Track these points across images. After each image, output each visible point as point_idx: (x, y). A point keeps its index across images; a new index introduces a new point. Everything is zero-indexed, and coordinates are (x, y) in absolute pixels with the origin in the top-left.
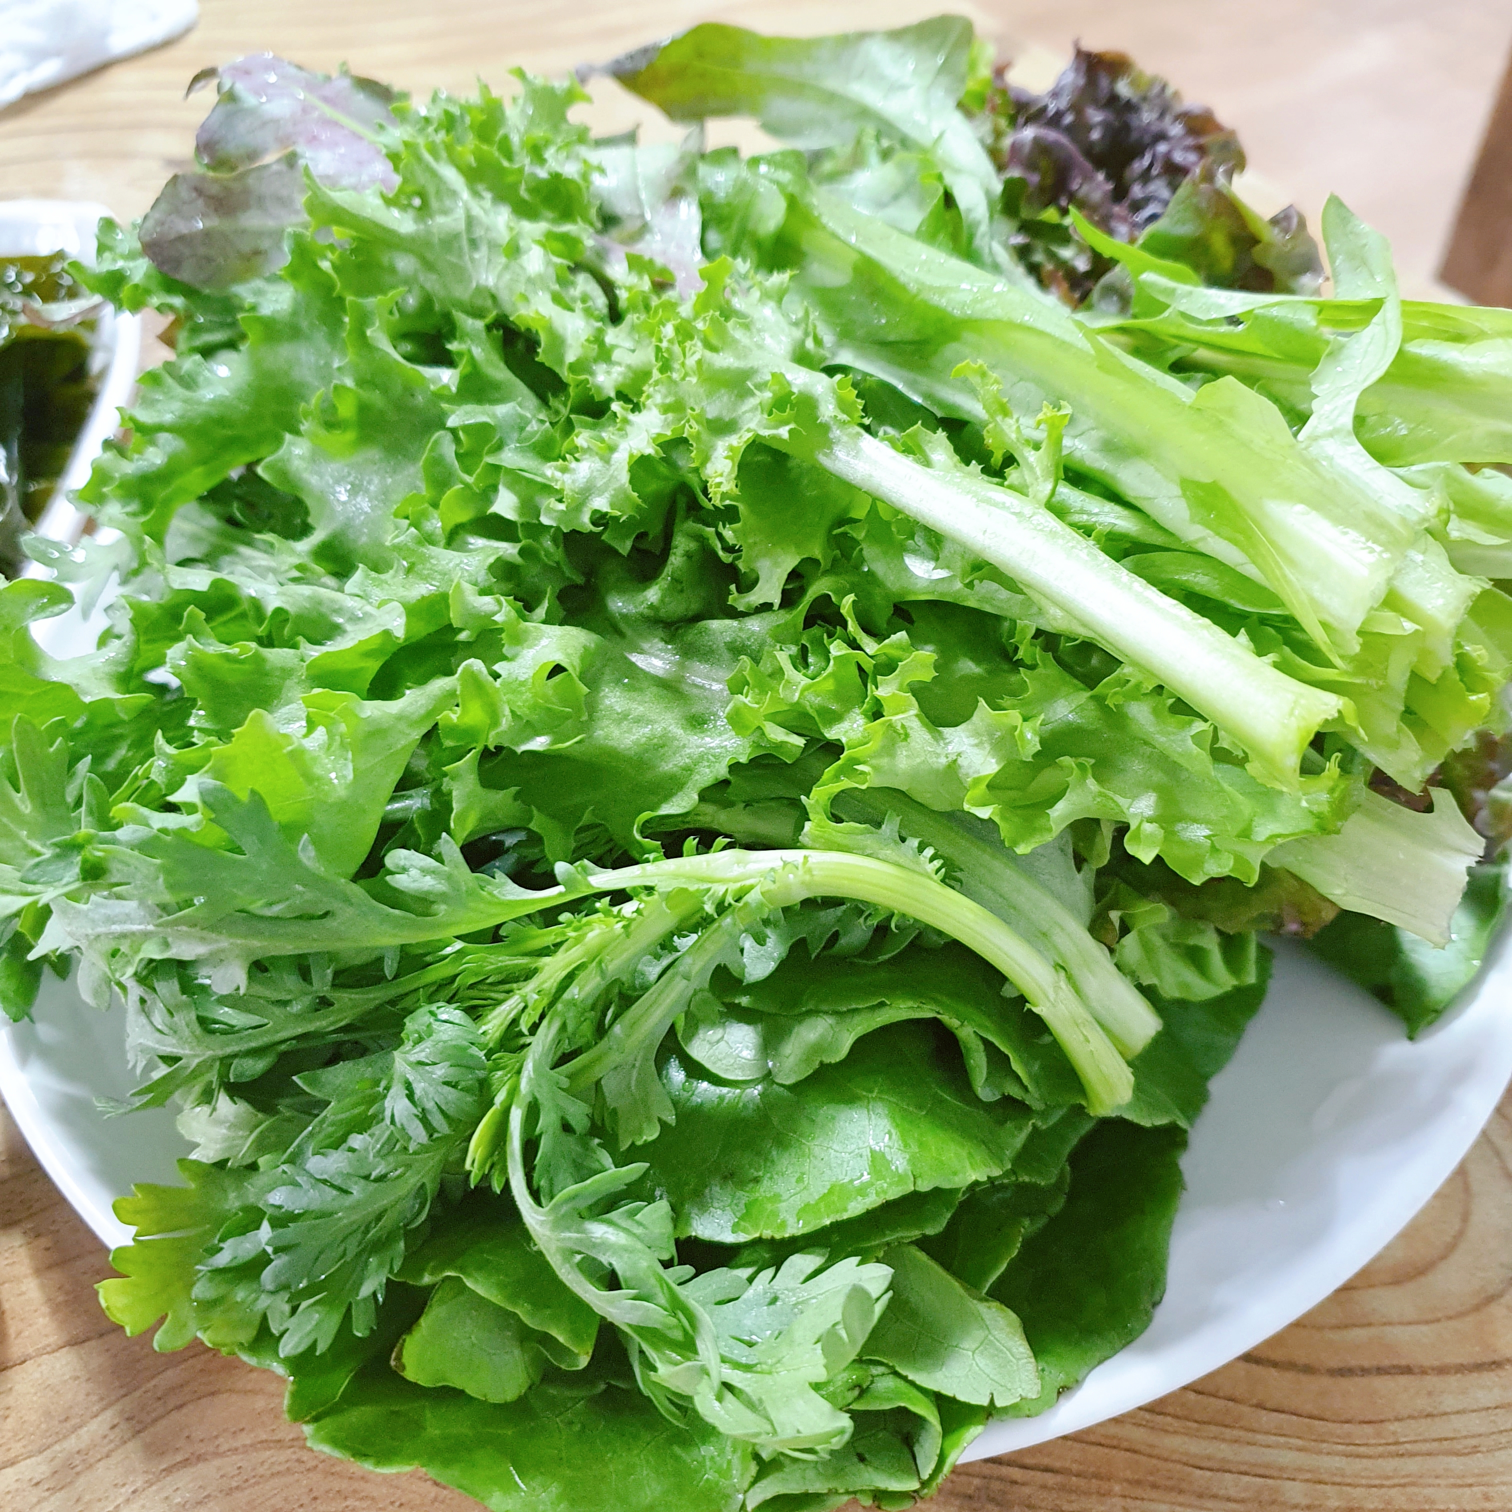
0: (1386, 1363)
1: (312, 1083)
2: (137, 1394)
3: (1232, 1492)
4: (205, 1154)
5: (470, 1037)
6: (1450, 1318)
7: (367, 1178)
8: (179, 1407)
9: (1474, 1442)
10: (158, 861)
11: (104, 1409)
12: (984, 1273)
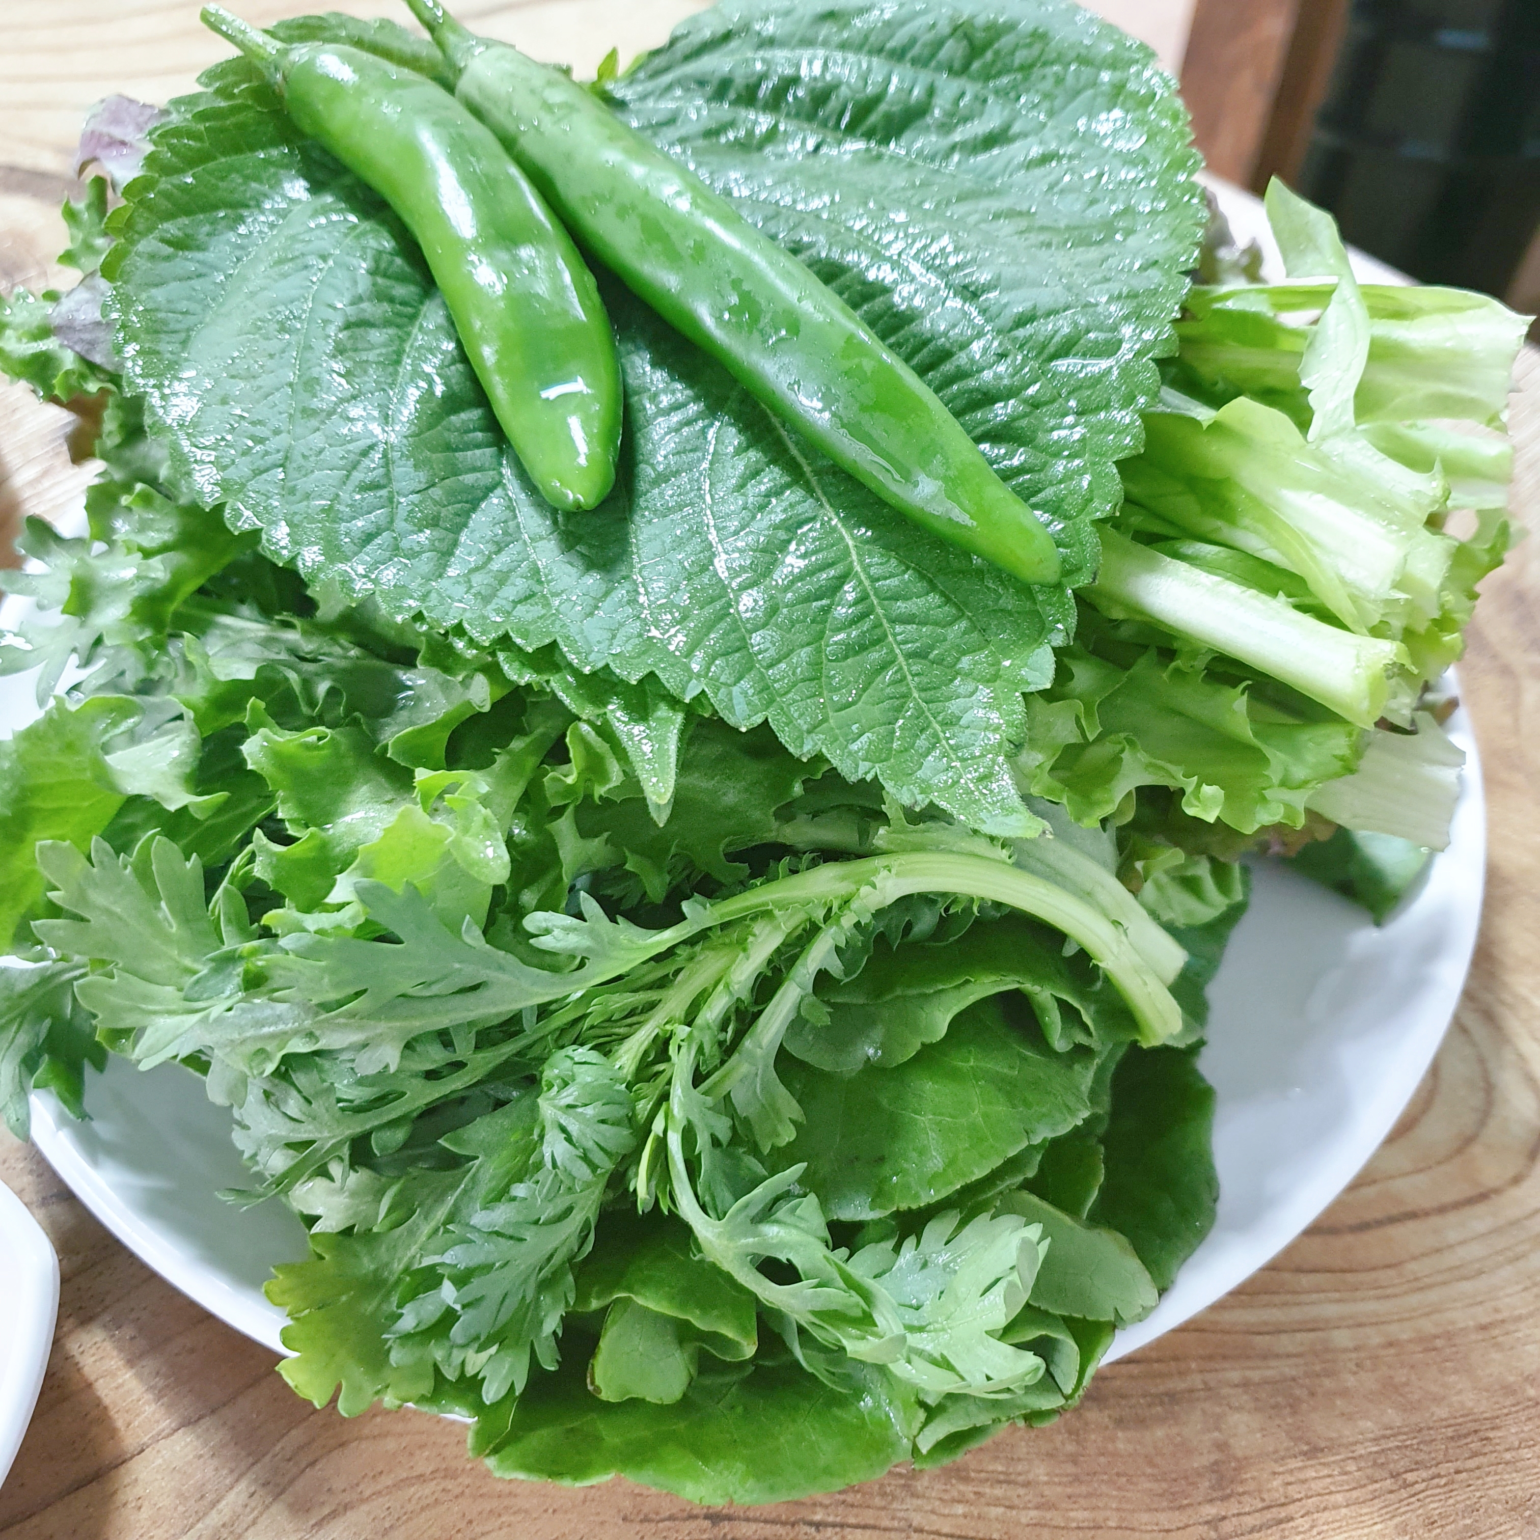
0: (1394, 1211)
1: (457, 1142)
2: (267, 1458)
3: (1291, 1349)
4: (329, 1224)
5: (609, 1073)
6: (1439, 1163)
7: (536, 1222)
8: (312, 1464)
9: (1477, 1266)
10: (323, 963)
11: (237, 1480)
12: (1081, 1203)
